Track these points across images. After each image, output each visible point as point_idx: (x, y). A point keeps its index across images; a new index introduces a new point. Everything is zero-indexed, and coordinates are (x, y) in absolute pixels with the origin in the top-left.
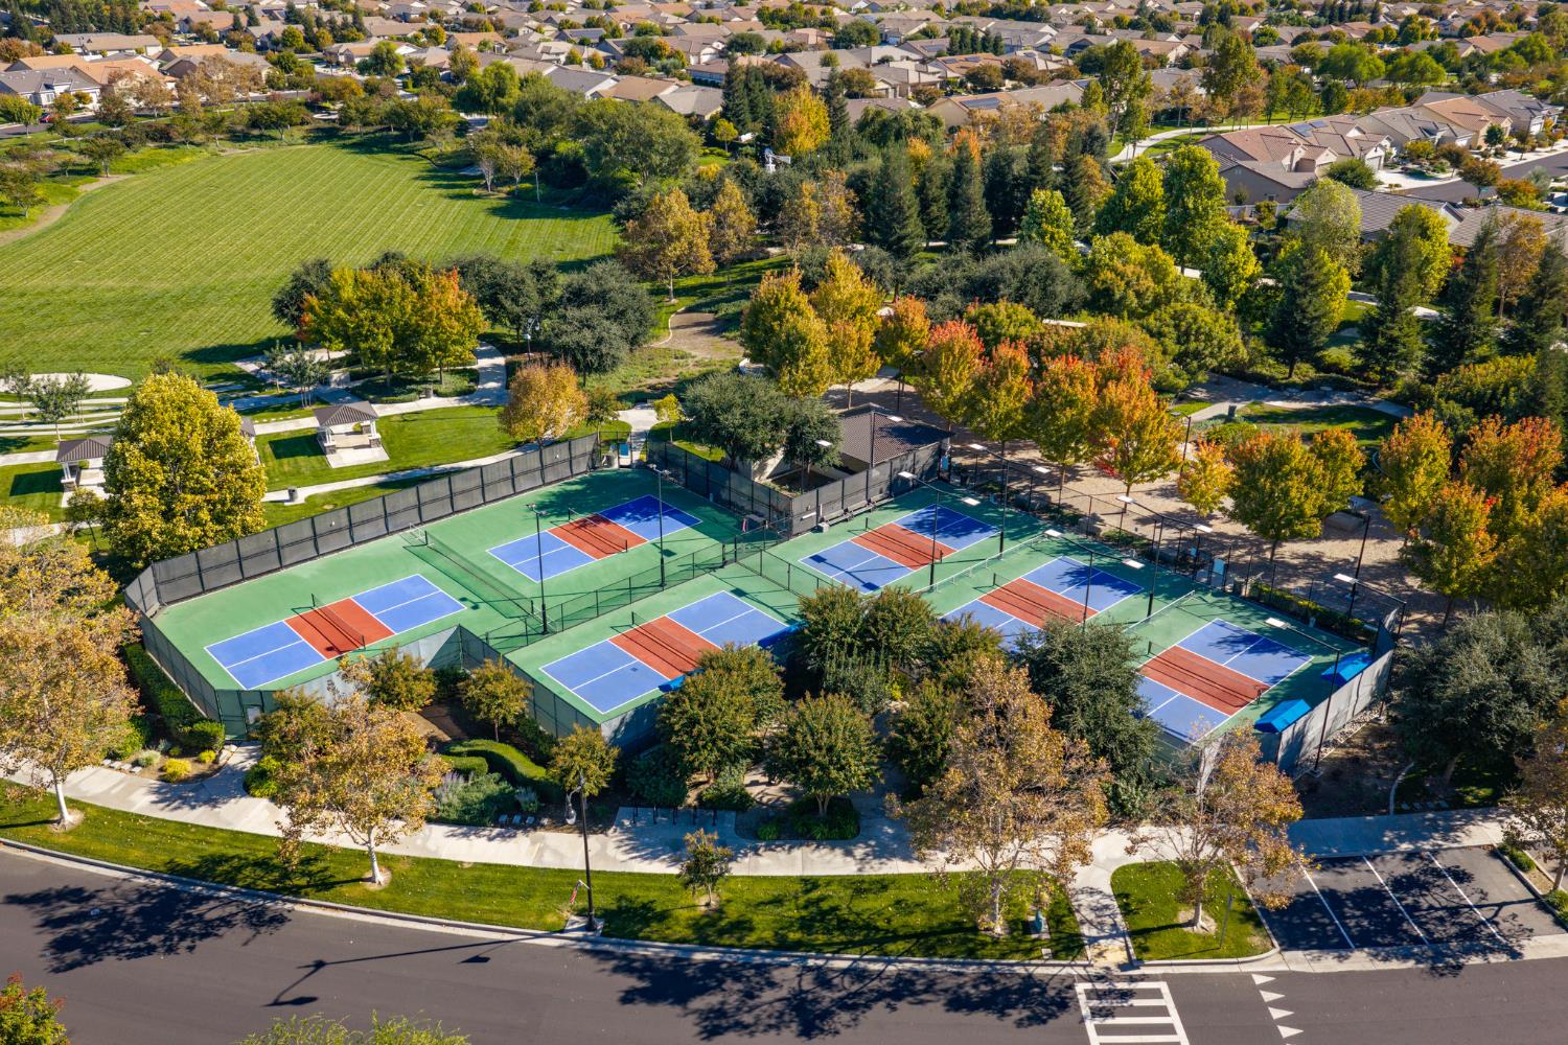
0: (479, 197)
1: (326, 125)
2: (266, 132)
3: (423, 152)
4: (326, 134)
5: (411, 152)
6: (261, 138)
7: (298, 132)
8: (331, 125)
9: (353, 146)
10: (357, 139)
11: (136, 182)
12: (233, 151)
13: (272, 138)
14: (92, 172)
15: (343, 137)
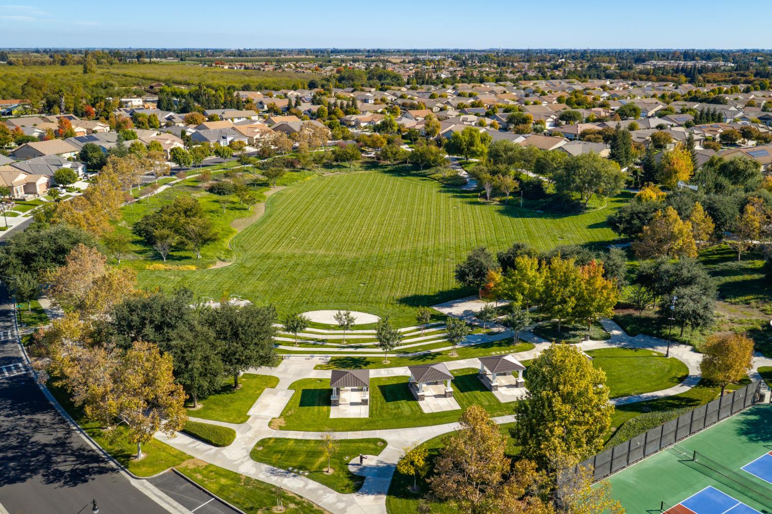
0: (483, 204)
1: (369, 160)
2: (340, 163)
3: (433, 176)
4: (372, 165)
5: (425, 176)
6: (339, 166)
7: (357, 164)
8: (372, 160)
9: (389, 172)
10: (389, 168)
11: (290, 190)
12: (328, 174)
13: (345, 167)
14: (265, 185)
15: (381, 167)
